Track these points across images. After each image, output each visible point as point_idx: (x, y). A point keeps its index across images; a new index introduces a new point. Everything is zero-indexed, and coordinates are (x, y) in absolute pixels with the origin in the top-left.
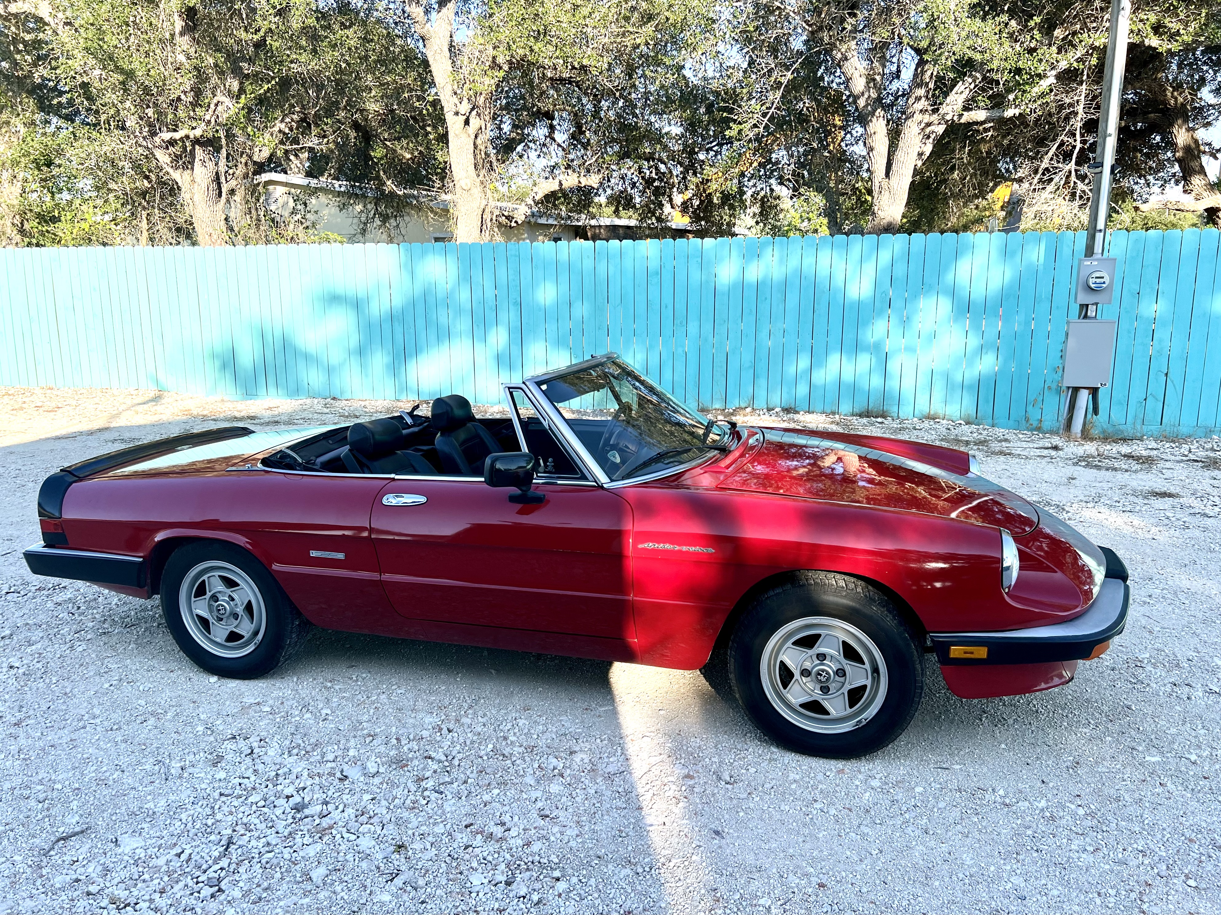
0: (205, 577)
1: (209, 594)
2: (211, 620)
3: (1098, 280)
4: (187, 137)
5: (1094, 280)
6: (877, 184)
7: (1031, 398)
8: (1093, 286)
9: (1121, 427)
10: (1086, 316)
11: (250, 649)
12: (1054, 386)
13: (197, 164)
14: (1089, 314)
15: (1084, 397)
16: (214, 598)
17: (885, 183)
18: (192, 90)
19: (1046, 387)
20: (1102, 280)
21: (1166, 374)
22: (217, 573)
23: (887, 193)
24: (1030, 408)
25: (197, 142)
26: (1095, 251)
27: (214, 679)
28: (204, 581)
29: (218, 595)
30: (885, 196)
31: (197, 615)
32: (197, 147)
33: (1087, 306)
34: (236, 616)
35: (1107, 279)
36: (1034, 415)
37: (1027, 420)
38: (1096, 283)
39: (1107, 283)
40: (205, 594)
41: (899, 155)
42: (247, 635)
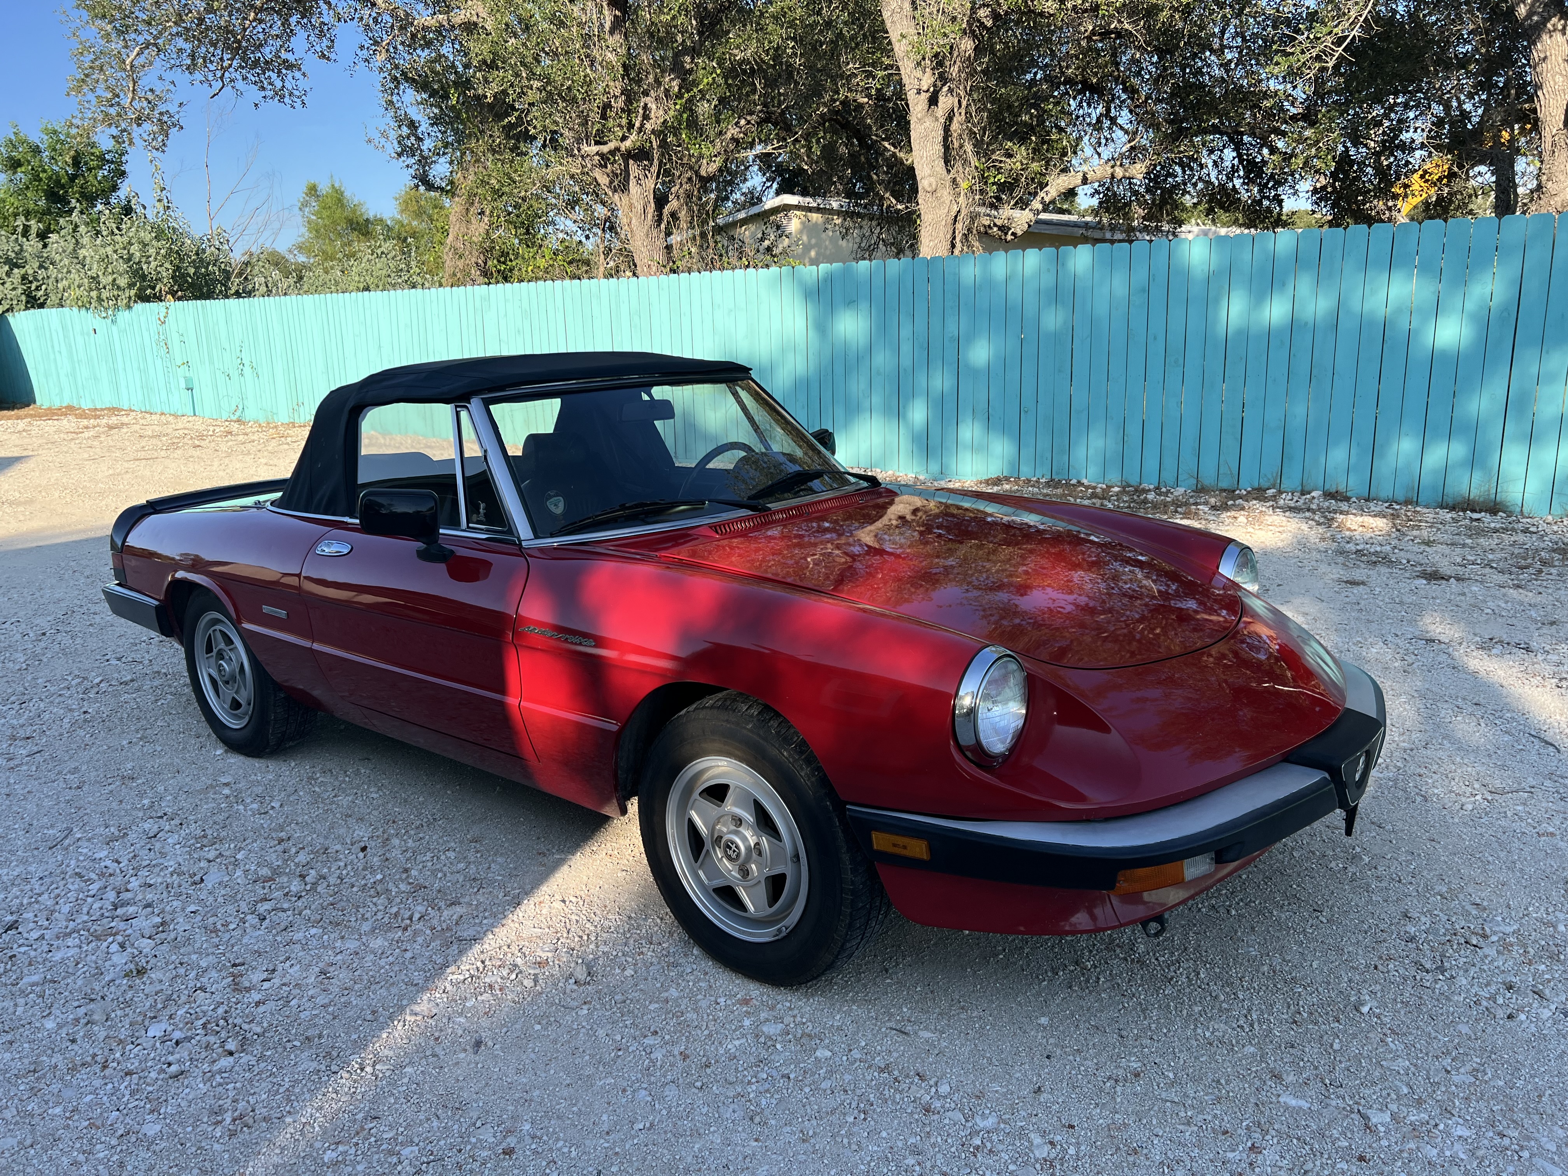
0: (211, 631)
1: (215, 652)
2: (219, 682)
4: (618, 149)
6: (1549, 140)
11: (246, 720)
13: (632, 183)
18: (622, 94)
22: (218, 627)
25: (628, 155)
27: (220, 751)
28: (211, 635)
31: (209, 675)
32: (631, 162)
34: (235, 680)
40: (212, 650)
42: (243, 704)
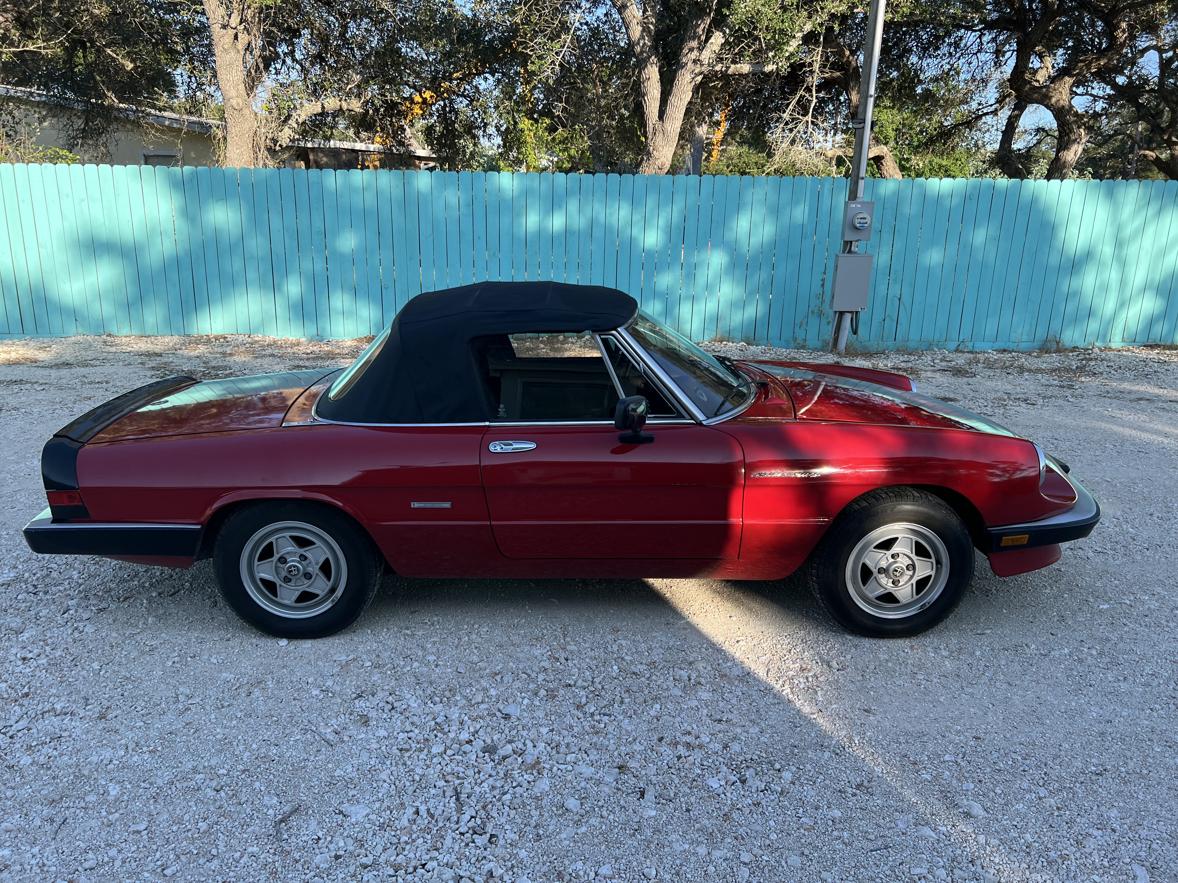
0: (272, 539)
1: (276, 556)
2: (278, 582)
3: (862, 221)
5: (859, 220)
6: (651, 126)
7: (798, 321)
8: (858, 225)
9: (867, 344)
10: (850, 252)
11: (327, 606)
12: (816, 310)
14: (853, 249)
15: (847, 319)
16: (283, 560)
17: (658, 126)
19: (810, 311)
20: (865, 221)
21: (900, 299)
22: (287, 534)
23: (661, 135)
24: (797, 330)
26: (858, 195)
27: (283, 642)
28: (271, 543)
29: (286, 556)
30: (659, 138)
31: (262, 580)
33: (851, 242)
34: (308, 576)
35: (868, 220)
36: (800, 334)
37: (795, 340)
38: (860, 223)
39: (869, 223)
40: (272, 555)
41: (673, 100)
42: (322, 594)
